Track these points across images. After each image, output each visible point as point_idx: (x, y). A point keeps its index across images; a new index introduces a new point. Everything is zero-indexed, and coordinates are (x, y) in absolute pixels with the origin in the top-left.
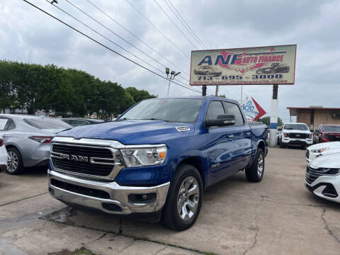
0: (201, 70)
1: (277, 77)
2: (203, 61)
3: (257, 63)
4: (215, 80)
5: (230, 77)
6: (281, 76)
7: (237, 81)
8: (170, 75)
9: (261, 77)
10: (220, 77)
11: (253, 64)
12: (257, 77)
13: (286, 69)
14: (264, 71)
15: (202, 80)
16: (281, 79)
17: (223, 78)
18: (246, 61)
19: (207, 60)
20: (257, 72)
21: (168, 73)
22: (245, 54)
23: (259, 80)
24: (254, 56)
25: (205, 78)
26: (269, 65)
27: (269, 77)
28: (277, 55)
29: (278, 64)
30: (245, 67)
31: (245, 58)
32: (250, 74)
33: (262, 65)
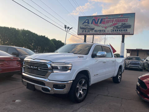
0: (84, 27)
1: (124, 30)
2: (85, 22)
3: (114, 23)
4: (91, 32)
5: (99, 30)
6: (126, 30)
7: (103, 33)
8: (67, 29)
9: (115, 31)
10: (94, 31)
11: (111, 23)
12: (113, 31)
13: (129, 26)
14: (117, 27)
15: (84, 32)
16: (126, 32)
17: (95, 31)
18: (108, 22)
19: (87, 21)
20: (113, 28)
21: (66, 28)
22: (107, 18)
23: (115, 32)
24: (112, 19)
25: (85, 31)
26: (120, 24)
27: (120, 30)
28: (124, 19)
29: (125, 23)
30: (107, 25)
31: (107, 20)
32: (109, 29)
33: (116, 24)
